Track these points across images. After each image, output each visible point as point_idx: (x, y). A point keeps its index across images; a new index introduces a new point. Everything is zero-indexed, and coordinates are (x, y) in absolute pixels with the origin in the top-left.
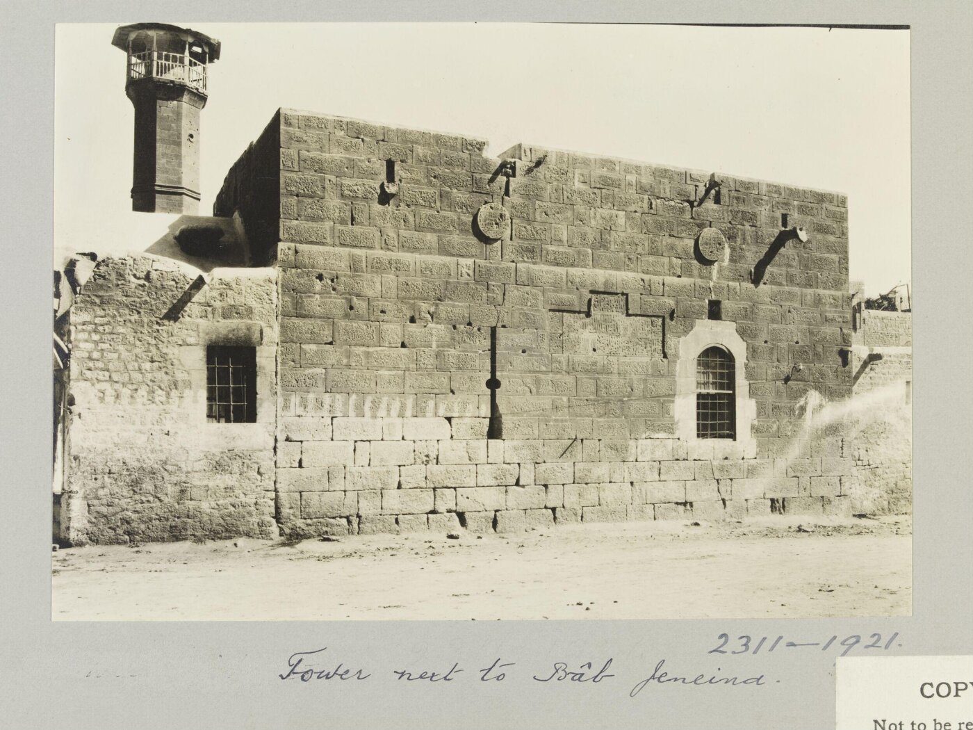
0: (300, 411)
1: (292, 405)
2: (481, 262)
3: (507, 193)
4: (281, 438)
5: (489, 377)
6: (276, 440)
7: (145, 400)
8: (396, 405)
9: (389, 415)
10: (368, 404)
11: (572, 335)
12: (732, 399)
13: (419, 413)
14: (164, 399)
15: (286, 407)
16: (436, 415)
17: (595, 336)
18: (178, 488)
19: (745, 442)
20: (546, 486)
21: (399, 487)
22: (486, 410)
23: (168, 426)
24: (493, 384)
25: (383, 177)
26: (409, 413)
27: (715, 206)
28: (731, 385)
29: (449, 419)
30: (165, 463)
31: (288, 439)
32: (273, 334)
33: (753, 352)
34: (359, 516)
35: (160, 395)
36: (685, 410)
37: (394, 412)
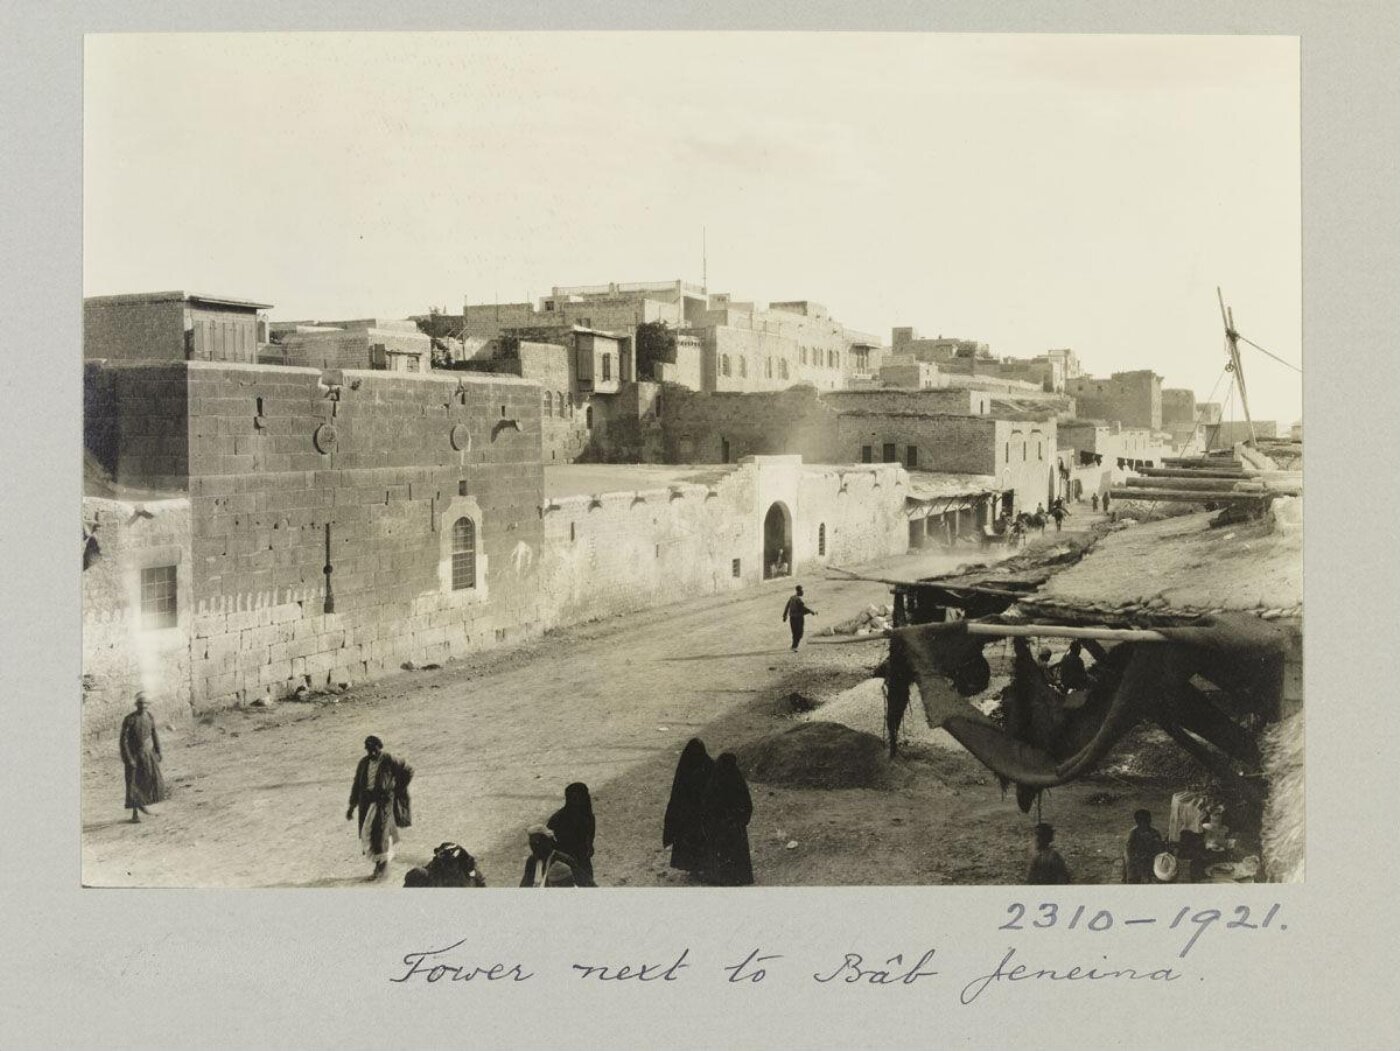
0: (205, 612)
1: (200, 609)
2: (319, 471)
3: (334, 415)
4: (194, 637)
5: (325, 565)
6: (191, 639)
7: (93, 620)
8: (267, 600)
9: (262, 605)
10: (249, 599)
11: (376, 522)
12: (472, 556)
13: (282, 601)
14: (108, 618)
15: (197, 611)
16: (292, 601)
17: (390, 521)
18: (120, 690)
19: (482, 588)
20: (360, 645)
21: (270, 663)
22: (323, 592)
23: (113, 640)
24: (328, 570)
25: (255, 413)
26: (275, 602)
27: (462, 406)
28: (472, 546)
29: (300, 603)
30: (109, 671)
31: (198, 638)
32: (188, 554)
33: (486, 517)
34: (245, 691)
35: (106, 615)
36: (446, 569)
37: (266, 604)
